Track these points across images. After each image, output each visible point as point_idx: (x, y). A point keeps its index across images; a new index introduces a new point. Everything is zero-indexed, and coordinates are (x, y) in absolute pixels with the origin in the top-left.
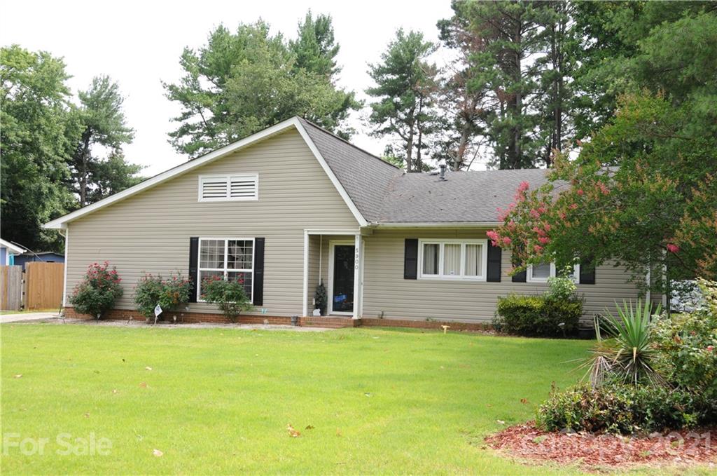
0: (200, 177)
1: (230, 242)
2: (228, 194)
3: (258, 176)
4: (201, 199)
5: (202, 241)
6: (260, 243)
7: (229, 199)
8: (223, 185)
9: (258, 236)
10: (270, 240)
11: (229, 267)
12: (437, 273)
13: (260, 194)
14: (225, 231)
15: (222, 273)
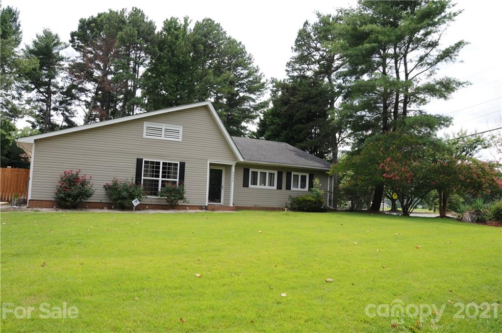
0: (145, 123)
1: (163, 163)
2: (163, 136)
3: (182, 128)
4: (145, 136)
5: (145, 161)
6: (183, 165)
7: (163, 138)
8: (160, 130)
9: (182, 161)
10: (188, 164)
11: (162, 178)
12: (257, 185)
13: (183, 138)
14: (161, 156)
15: (158, 181)
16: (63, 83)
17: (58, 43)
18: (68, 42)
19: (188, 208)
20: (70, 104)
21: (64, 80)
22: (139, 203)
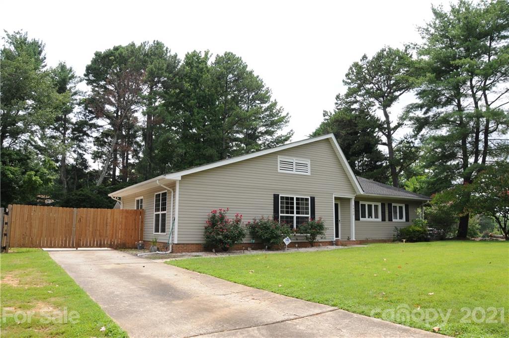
0: (279, 156)
1: (297, 198)
2: (294, 170)
3: (309, 161)
4: (279, 171)
5: (281, 197)
6: (313, 199)
7: (294, 172)
8: (291, 163)
9: (311, 196)
10: (317, 199)
11: (297, 214)
12: (365, 217)
13: (311, 172)
14: (294, 192)
15: (293, 217)
16: (76, 118)
17: (73, 77)
18: (83, 76)
19: (321, 244)
20: (82, 141)
21: (77, 116)
22: (290, 241)
